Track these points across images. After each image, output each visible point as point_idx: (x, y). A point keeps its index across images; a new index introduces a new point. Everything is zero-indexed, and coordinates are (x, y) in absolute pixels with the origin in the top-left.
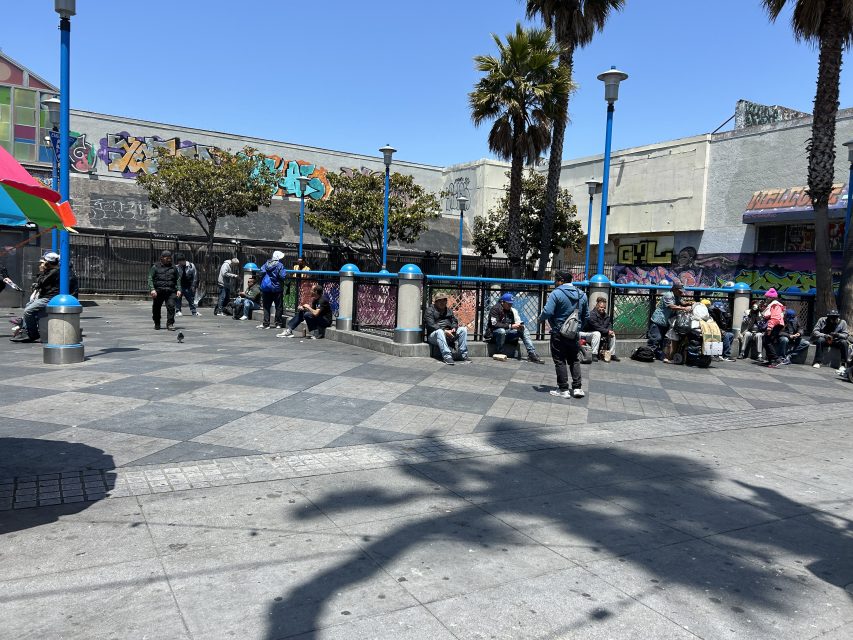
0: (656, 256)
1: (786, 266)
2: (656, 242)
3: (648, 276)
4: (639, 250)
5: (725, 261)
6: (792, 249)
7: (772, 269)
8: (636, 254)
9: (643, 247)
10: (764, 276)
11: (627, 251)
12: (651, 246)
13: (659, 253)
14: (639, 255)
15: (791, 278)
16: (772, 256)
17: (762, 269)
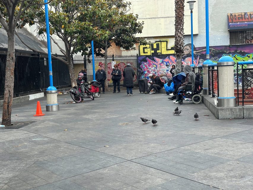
0: (167, 50)
1: (246, 51)
2: (167, 42)
3: (162, 62)
4: (155, 47)
5: (213, 51)
6: (248, 42)
7: (238, 53)
8: (153, 49)
9: (158, 45)
10: (235, 57)
11: (146, 48)
12: (164, 44)
13: (169, 48)
14: (156, 50)
15: (249, 57)
16: (238, 46)
17: (233, 54)
